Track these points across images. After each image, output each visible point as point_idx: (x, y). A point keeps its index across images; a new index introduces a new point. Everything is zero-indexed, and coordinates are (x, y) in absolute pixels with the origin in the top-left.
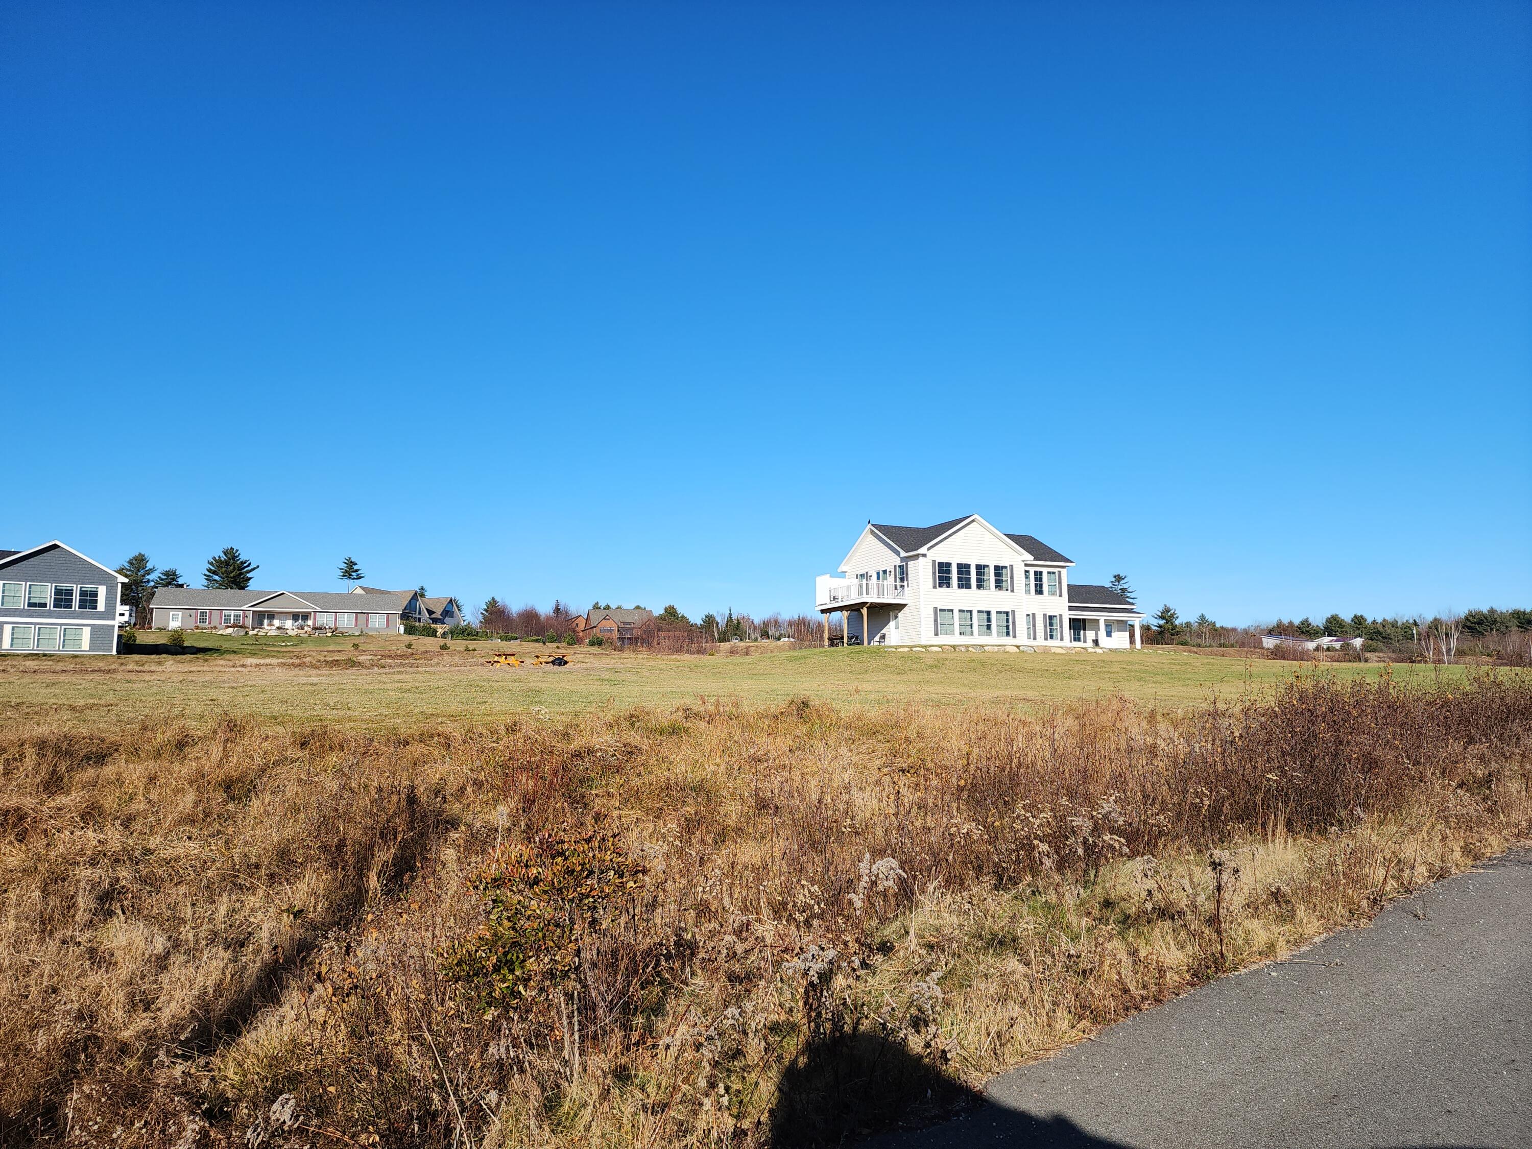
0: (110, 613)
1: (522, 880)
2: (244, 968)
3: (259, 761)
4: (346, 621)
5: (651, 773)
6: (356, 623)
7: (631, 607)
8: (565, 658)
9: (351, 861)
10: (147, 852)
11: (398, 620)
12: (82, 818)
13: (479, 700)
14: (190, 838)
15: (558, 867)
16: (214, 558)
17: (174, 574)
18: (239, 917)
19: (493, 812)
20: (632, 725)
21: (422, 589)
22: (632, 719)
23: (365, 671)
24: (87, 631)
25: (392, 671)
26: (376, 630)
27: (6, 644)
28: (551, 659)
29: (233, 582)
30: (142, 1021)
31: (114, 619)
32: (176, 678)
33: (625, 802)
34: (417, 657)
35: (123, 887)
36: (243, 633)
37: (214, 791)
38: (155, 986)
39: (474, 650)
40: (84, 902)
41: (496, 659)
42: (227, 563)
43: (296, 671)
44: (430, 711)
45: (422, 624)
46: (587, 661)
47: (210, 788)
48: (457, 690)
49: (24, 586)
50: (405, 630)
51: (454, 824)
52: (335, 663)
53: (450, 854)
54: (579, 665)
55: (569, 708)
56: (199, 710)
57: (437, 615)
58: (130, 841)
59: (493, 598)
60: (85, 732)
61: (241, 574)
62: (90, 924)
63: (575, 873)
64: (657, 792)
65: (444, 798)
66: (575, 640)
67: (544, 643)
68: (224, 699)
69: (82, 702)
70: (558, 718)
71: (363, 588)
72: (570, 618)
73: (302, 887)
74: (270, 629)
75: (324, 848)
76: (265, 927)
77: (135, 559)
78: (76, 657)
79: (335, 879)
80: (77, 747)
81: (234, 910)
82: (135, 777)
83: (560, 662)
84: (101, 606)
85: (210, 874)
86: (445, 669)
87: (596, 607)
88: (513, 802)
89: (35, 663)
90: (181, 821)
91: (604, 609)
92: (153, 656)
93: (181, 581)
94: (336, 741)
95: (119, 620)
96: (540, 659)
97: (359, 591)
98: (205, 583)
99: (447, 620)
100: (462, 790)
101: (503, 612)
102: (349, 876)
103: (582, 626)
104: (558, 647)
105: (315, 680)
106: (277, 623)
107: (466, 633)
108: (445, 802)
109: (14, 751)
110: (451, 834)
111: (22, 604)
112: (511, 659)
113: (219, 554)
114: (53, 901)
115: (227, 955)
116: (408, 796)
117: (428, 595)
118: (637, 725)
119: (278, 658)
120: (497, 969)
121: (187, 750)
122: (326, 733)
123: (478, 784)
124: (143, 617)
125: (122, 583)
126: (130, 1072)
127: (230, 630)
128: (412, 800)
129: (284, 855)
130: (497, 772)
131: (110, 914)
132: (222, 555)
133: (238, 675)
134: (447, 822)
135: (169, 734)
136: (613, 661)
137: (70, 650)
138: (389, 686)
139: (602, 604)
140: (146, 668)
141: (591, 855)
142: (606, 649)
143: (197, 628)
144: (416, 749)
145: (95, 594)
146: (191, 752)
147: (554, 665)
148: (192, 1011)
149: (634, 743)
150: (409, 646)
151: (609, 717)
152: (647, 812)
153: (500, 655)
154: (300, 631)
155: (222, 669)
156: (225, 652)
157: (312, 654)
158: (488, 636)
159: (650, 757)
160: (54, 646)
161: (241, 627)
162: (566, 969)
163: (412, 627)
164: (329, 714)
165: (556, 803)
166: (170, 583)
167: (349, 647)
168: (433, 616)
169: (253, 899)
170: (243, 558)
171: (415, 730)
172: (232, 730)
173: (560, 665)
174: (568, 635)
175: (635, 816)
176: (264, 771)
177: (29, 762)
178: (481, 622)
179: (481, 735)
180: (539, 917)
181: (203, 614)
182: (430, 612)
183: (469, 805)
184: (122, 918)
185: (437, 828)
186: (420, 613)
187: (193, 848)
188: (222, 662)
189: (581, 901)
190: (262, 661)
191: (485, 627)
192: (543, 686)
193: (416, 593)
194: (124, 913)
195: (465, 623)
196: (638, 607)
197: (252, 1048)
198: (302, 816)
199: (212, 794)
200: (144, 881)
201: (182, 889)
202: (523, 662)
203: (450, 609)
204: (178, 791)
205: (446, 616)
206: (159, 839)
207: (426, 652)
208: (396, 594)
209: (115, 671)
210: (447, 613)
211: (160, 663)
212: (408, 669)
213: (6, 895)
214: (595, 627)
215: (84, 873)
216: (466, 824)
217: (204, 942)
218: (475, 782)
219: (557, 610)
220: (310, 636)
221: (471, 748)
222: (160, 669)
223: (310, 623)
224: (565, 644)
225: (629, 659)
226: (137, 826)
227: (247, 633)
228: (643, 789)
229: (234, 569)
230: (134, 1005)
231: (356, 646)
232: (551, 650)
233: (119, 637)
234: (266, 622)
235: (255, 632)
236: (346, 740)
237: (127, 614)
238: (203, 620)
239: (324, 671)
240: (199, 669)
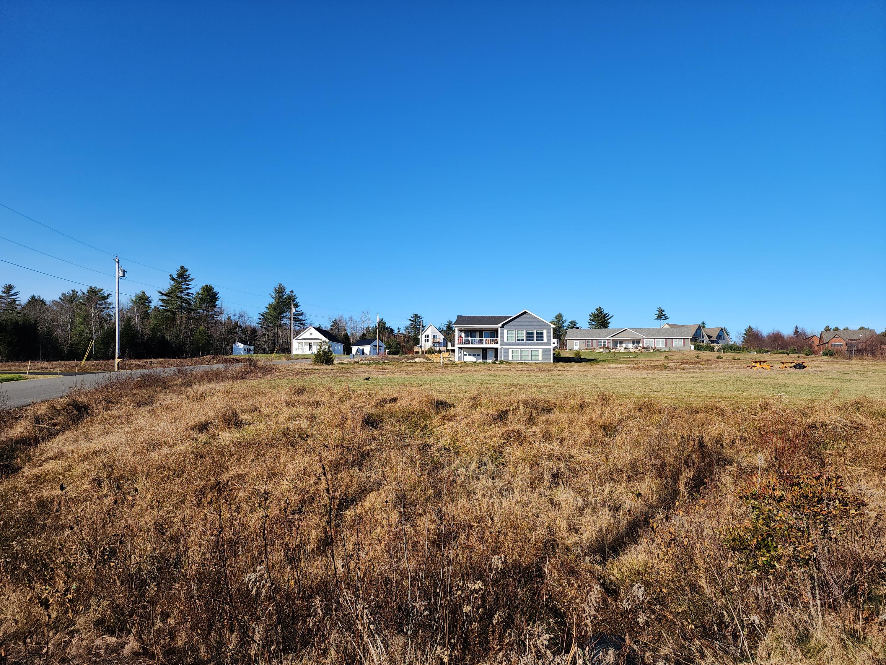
0: (549, 343)
1: (771, 497)
2: (619, 522)
3: (618, 417)
4: (660, 344)
5: (875, 443)
6: (666, 344)
7: (857, 328)
8: (804, 364)
9: (669, 474)
10: (571, 457)
11: (690, 342)
12: (543, 437)
13: (742, 389)
14: (589, 452)
15: (796, 492)
16: (592, 313)
17: (575, 322)
18: (615, 496)
19: (755, 457)
20: (858, 409)
21: (703, 323)
22: (858, 405)
23: (672, 371)
24: (540, 351)
25: (688, 371)
26: (678, 348)
27: (510, 358)
28: (793, 364)
29: (601, 325)
30: (574, 538)
31: (551, 345)
32: (579, 374)
33: (854, 461)
34: (702, 363)
35: (562, 472)
36: (608, 351)
37: (598, 430)
38: (579, 522)
39: (739, 359)
40: (547, 477)
41: (754, 364)
42: (598, 315)
43: (635, 371)
44: (711, 395)
45: (705, 344)
46: (822, 366)
47: (597, 428)
48: (728, 383)
49: (515, 331)
50: (695, 348)
51: (729, 461)
52: (656, 367)
53: (727, 479)
54: (816, 369)
55: (808, 396)
56: (589, 390)
57: (714, 338)
58: (563, 451)
59: (750, 327)
60: (542, 398)
61: (605, 320)
62: (550, 488)
63: (809, 498)
64: (880, 457)
65: (722, 445)
66: (812, 352)
67: (788, 355)
68: (600, 384)
69: (540, 384)
70: (799, 402)
71: (669, 325)
72: (807, 337)
73: (644, 485)
74: (621, 349)
75: (654, 466)
76: (628, 502)
77: (558, 316)
78: (537, 363)
79: (661, 483)
80: (539, 404)
81: (612, 491)
82: (563, 420)
83: (801, 366)
84: (545, 340)
85: (599, 471)
86: (720, 370)
87: (827, 329)
88: (768, 452)
89: (521, 366)
90: (584, 443)
91: (834, 330)
92: (568, 363)
93: (578, 326)
94: (657, 408)
95: (553, 346)
96: (785, 365)
97: (667, 326)
98: (589, 326)
99: (720, 341)
100: (733, 442)
101: (758, 335)
102: (669, 483)
103: (817, 342)
104: (799, 357)
105: (645, 376)
106: (624, 345)
107: (733, 349)
108: (723, 448)
109: (515, 405)
110: (728, 467)
111: (515, 340)
112: (764, 365)
113: (594, 311)
114: (535, 474)
115: (611, 513)
116: (699, 442)
117: (708, 326)
118: (861, 409)
119: (626, 364)
120: (758, 547)
121: (585, 409)
122: (651, 404)
123: (744, 440)
124: (563, 344)
125: (553, 328)
126: (571, 560)
127: (601, 350)
128: (702, 445)
129: (633, 466)
130: (756, 433)
131: (558, 484)
132: (595, 311)
133: (606, 373)
134: (725, 460)
135: (576, 400)
136: (843, 366)
137: (534, 360)
138: (686, 380)
139: (832, 327)
140: (566, 369)
141: (820, 488)
142: (837, 358)
143: (587, 349)
144: (702, 416)
145: (542, 334)
146: (587, 410)
147: (796, 368)
148: (596, 538)
149: (860, 421)
150: (698, 357)
151: (838, 403)
152: (873, 469)
153: (756, 362)
154: (636, 350)
155: (599, 370)
156: (600, 361)
157: (642, 361)
158: (746, 350)
159: (874, 432)
160: (527, 358)
161: (607, 348)
162: (807, 557)
163: (698, 346)
164: (653, 394)
165: (799, 456)
166: (573, 327)
167: (663, 358)
168: (711, 339)
169: (620, 487)
170: (605, 312)
171: (702, 405)
172: (604, 400)
173: (800, 368)
174: (806, 349)
175: (863, 471)
176: (621, 422)
177: (522, 410)
178: (743, 342)
179: (743, 410)
180: (784, 522)
181: (589, 342)
182: (709, 337)
183: (738, 452)
184: (563, 487)
185: (718, 462)
186: (703, 338)
187: (591, 458)
188: (599, 366)
189: (815, 516)
190: (618, 366)
191: (746, 345)
192: (788, 382)
193: (700, 326)
194: (563, 484)
195: (732, 343)
196: (862, 328)
197: (625, 562)
198: (641, 447)
199: (597, 432)
200: (570, 470)
201: (588, 477)
202: (772, 366)
203: (722, 334)
204: (582, 429)
205: (720, 339)
206: (576, 451)
207: (708, 360)
208: (688, 327)
209: (553, 370)
210: (720, 337)
211: (571, 366)
212: (698, 370)
213: (517, 469)
214: (827, 343)
215: (546, 463)
216: (736, 463)
217: (599, 505)
218: (741, 438)
219: (797, 332)
220: (641, 352)
221: (737, 418)
222: (572, 369)
223: (641, 345)
224: (803, 355)
225: (856, 364)
226: (566, 444)
227: (610, 351)
228: (869, 454)
229: (602, 318)
230: (571, 529)
231: (667, 357)
232: (793, 359)
233: (554, 354)
234: (618, 345)
235: (614, 351)
236: (662, 409)
237: (556, 343)
238: (589, 345)
239: (650, 371)
240: (589, 369)
